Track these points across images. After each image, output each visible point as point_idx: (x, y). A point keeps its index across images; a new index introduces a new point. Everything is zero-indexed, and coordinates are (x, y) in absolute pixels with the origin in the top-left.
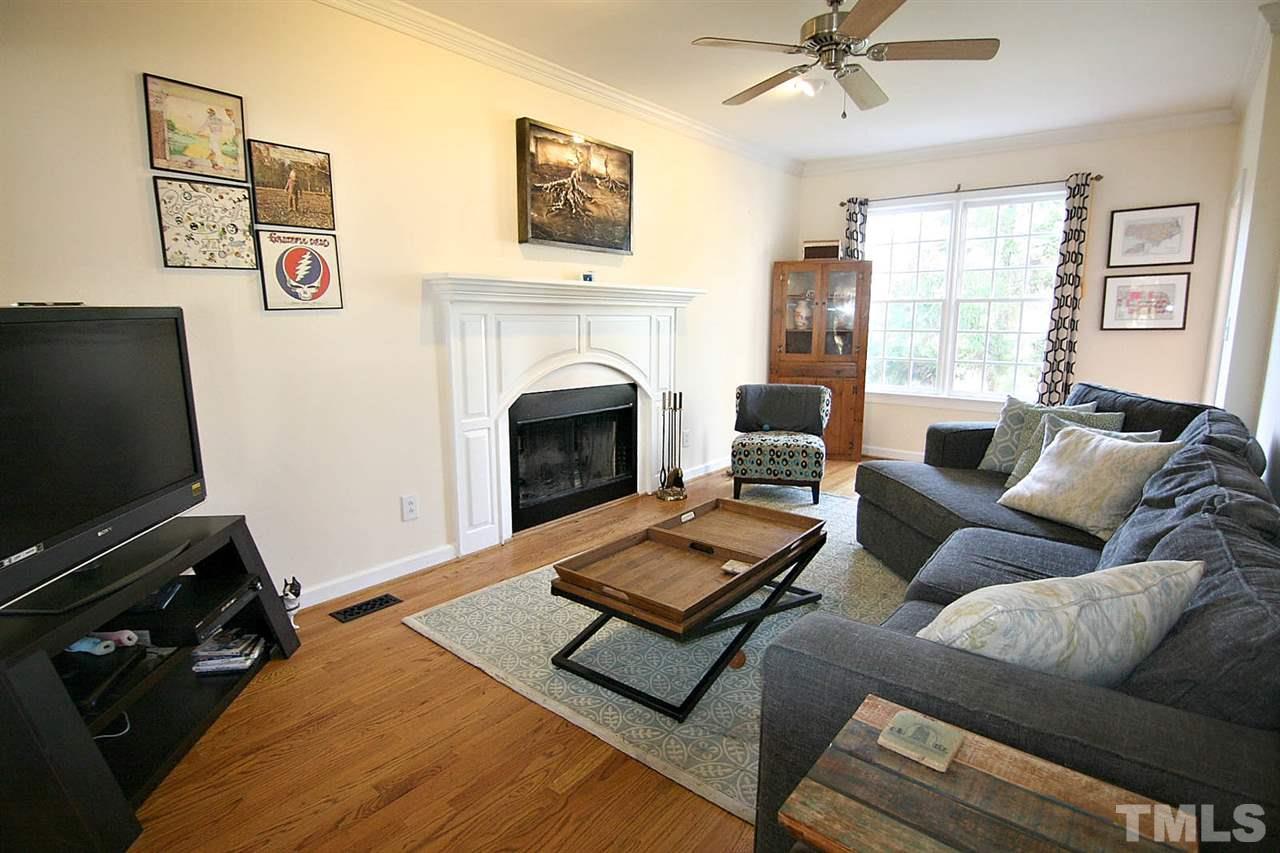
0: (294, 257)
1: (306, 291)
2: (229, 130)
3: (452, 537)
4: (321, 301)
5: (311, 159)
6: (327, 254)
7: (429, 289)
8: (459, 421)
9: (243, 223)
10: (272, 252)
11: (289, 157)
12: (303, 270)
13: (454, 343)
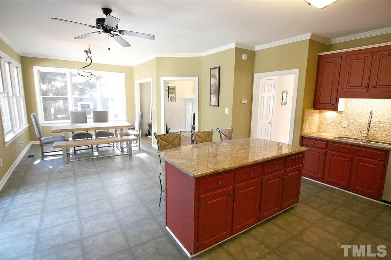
0: (172, 96)
1: (172, 100)
2: (167, 85)
3: (186, 128)
4: (174, 101)
5: (173, 87)
6: (174, 96)
7: (185, 99)
8: (187, 115)
9: (168, 94)
10: (170, 96)
11: (172, 87)
12: (172, 98)
13: (187, 105)
